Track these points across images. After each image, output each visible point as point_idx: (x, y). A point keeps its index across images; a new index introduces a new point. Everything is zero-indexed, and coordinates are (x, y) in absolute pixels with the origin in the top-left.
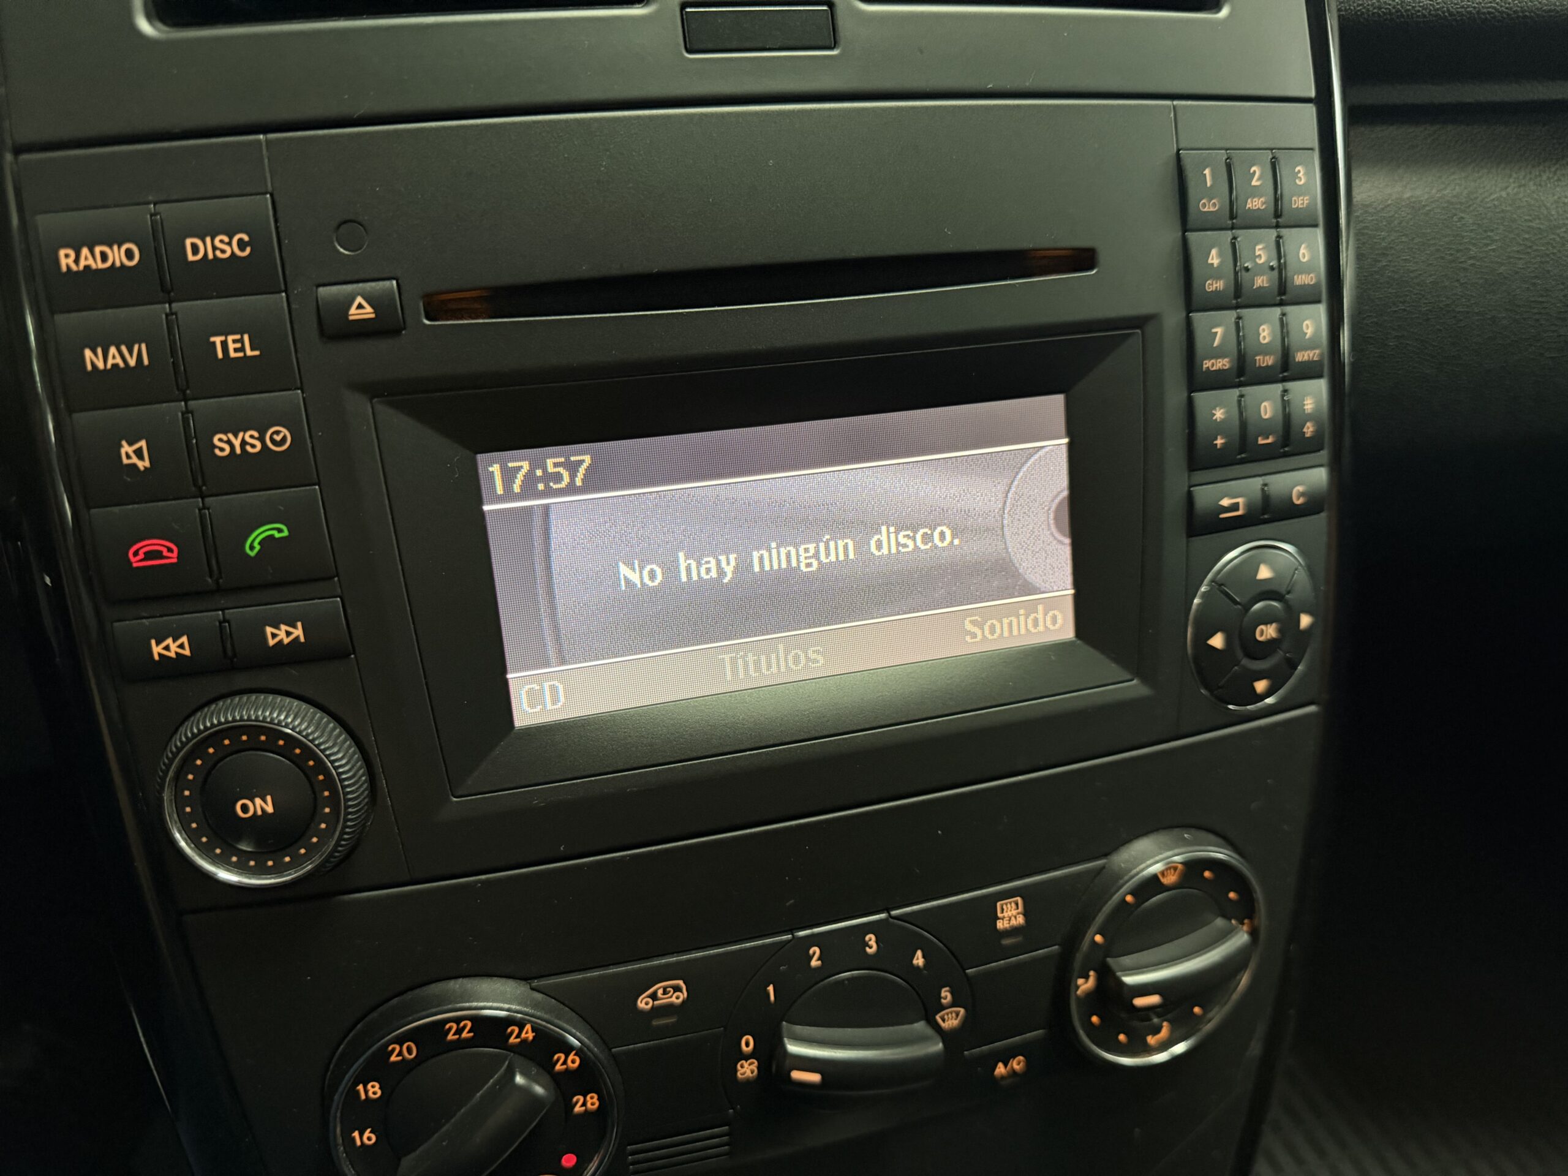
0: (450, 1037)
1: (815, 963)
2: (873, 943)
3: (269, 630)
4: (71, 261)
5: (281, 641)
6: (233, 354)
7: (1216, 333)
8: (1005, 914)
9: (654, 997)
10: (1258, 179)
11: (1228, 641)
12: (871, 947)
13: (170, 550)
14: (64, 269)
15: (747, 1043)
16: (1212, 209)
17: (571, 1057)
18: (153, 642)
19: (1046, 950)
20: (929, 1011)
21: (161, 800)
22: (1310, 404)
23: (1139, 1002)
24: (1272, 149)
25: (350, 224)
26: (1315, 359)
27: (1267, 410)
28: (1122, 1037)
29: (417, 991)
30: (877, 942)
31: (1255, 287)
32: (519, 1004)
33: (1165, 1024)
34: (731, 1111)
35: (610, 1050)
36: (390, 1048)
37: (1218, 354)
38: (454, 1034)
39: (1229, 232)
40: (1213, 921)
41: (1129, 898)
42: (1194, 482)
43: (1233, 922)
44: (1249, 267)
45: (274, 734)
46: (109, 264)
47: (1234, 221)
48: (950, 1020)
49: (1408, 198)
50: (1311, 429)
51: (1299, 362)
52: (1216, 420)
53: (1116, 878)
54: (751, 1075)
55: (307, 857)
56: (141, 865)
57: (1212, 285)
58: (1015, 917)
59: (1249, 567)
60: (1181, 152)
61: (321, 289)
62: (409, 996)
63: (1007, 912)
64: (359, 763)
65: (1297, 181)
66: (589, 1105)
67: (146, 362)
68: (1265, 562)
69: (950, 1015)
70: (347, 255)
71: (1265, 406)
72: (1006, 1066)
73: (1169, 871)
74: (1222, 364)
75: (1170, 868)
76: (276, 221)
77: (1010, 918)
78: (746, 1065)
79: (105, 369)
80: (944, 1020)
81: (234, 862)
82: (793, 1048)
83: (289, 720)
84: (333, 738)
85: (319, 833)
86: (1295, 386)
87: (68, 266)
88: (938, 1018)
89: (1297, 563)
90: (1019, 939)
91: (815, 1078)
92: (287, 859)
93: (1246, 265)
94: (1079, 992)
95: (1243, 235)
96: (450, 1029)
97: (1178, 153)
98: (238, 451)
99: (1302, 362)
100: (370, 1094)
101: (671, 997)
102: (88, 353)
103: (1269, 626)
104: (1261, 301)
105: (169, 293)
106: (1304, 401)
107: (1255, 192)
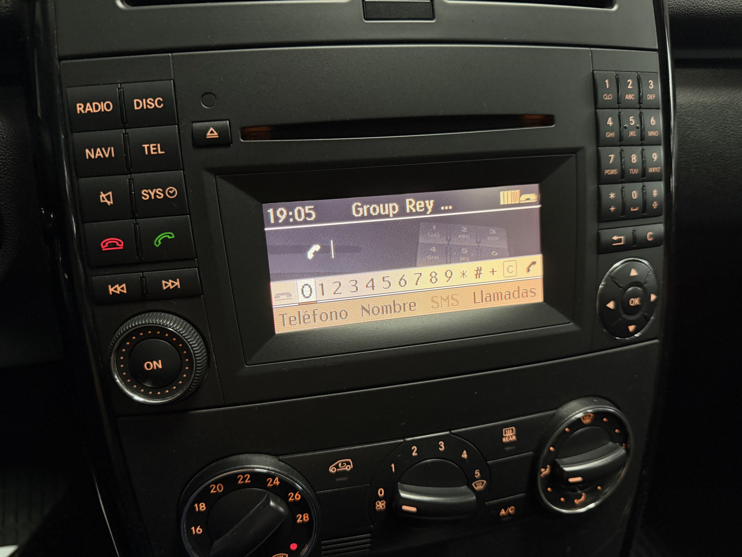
0: (239, 482)
1: (414, 454)
2: (442, 446)
3: (164, 282)
4: (81, 109)
5: (169, 287)
6: (152, 153)
7: (611, 157)
8: (507, 435)
9: (337, 467)
10: (631, 86)
11: (616, 305)
12: (441, 448)
13: (120, 243)
14: (79, 112)
15: (381, 492)
16: (609, 99)
17: (297, 495)
18: (110, 286)
19: (526, 453)
20: (469, 481)
21: (110, 360)
22: (656, 193)
23: (571, 480)
24: (637, 72)
25: (208, 94)
26: (658, 171)
27: (635, 195)
28: (562, 499)
29: (224, 459)
30: (444, 446)
31: (629, 136)
32: (273, 467)
33: (583, 494)
34: (372, 526)
35: (315, 492)
36: (211, 486)
37: (612, 167)
38: (241, 481)
39: (617, 110)
40: (608, 443)
41: (567, 429)
42: (601, 228)
43: (617, 444)
44: (627, 127)
45: (164, 330)
46: (99, 110)
47: (620, 105)
48: (479, 486)
49: (701, 102)
50: (656, 205)
51: (650, 173)
52: (611, 198)
53: (562, 419)
54: (382, 508)
55: (177, 391)
56: (99, 392)
57: (609, 134)
58: (512, 437)
59: (625, 270)
60: (594, 72)
61: (194, 124)
62: (221, 461)
63: (508, 434)
64: (203, 347)
65: (650, 87)
66: (304, 519)
67: (113, 155)
68: (634, 268)
69: (479, 484)
70: (207, 108)
71: (634, 193)
72: (505, 511)
73: (586, 417)
74: (614, 172)
75: (587, 416)
76: (175, 92)
77: (509, 437)
78: (380, 503)
79: (95, 158)
80: (476, 486)
81: (142, 392)
82: (403, 495)
83: (171, 324)
84: (191, 334)
85: (183, 379)
86: (648, 184)
87: (80, 111)
88: (473, 484)
89: (649, 270)
90: (513, 447)
91: (414, 509)
92: (167, 391)
93: (625, 126)
94: (542, 475)
95: (623, 112)
96: (240, 478)
97: (593, 73)
98: (153, 198)
99: (652, 173)
100: (201, 508)
101: (345, 467)
102: (87, 151)
103: (635, 299)
104: (632, 144)
105: (125, 124)
106: (653, 191)
107: (629, 92)
